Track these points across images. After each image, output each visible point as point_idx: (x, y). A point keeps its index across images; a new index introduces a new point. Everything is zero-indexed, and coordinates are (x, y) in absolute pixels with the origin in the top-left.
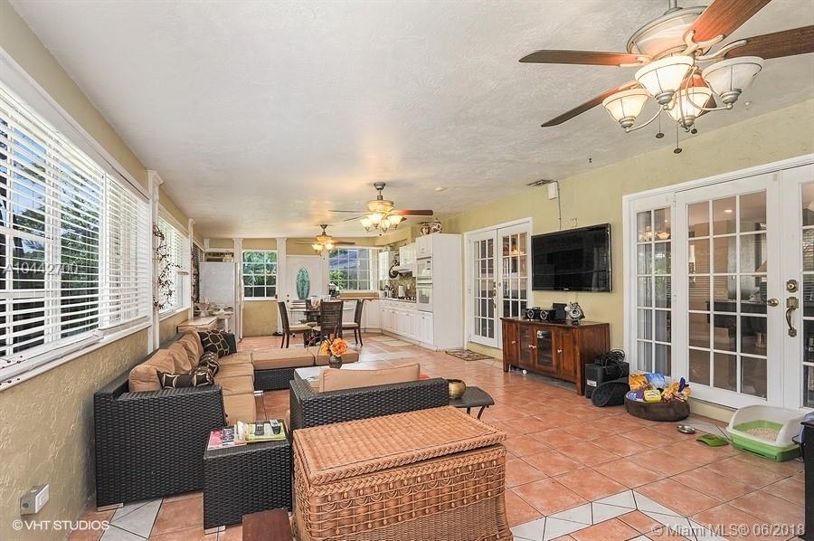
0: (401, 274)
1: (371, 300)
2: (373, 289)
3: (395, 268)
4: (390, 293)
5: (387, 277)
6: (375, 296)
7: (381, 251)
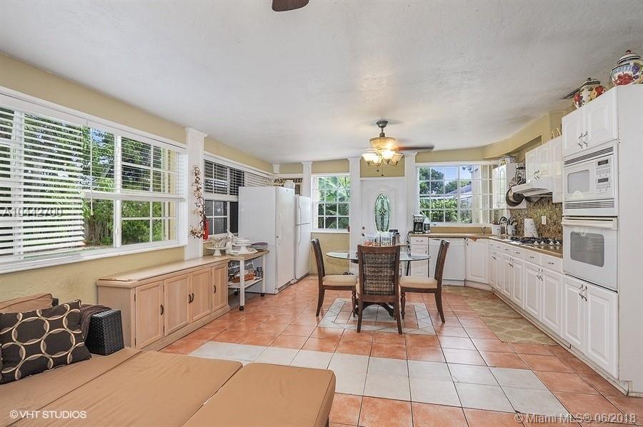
0: (528, 199)
1: (475, 239)
2: (482, 223)
3: (518, 189)
4: (510, 229)
5: (504, 205)
6: (485, 232)
7: (496, 166)
